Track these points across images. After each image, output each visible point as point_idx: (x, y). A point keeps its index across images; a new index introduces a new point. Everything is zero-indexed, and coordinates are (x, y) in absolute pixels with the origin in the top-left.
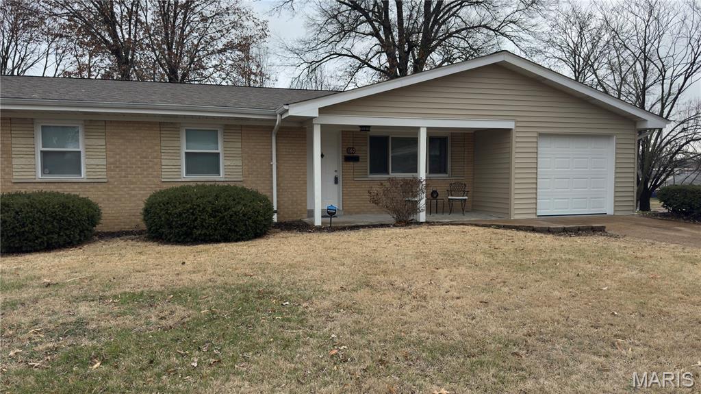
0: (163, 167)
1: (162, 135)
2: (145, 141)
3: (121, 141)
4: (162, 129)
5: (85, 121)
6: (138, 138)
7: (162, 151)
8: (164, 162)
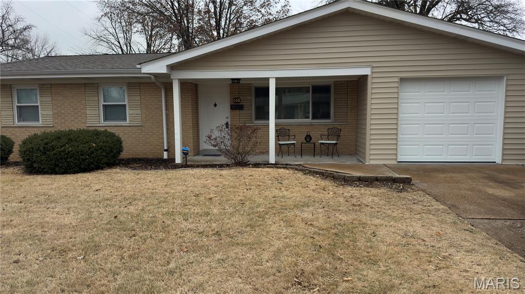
0: (88, 116)
1: (86, 93)
2: (76, 97)
3: (61, 97)
4: (86, 88)
5: (39, 84)
6: (71, 95)
7: (87, 104)
8: (88, 112)
